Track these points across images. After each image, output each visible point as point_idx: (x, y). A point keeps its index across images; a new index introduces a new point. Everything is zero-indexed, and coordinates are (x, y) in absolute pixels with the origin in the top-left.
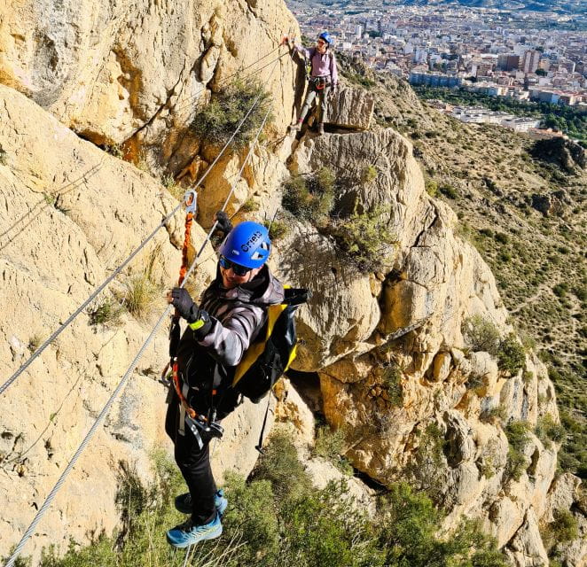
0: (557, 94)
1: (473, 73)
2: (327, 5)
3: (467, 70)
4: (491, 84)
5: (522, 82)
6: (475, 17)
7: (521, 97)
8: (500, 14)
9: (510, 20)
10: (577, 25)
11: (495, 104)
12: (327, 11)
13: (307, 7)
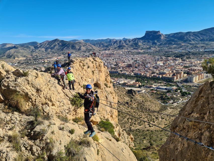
0: (139, 73)
1: (121, 69)
2: (85, 52)
3: (120, 68)
4: (125, 72)
5: (132, 70)
6: (122, 52)
7: (132, 74)
8: (128, 51)
9: (130, 52)
10: (145, 52)
11: (127, 77)
12: (85, 54)
13: (79, 53)
